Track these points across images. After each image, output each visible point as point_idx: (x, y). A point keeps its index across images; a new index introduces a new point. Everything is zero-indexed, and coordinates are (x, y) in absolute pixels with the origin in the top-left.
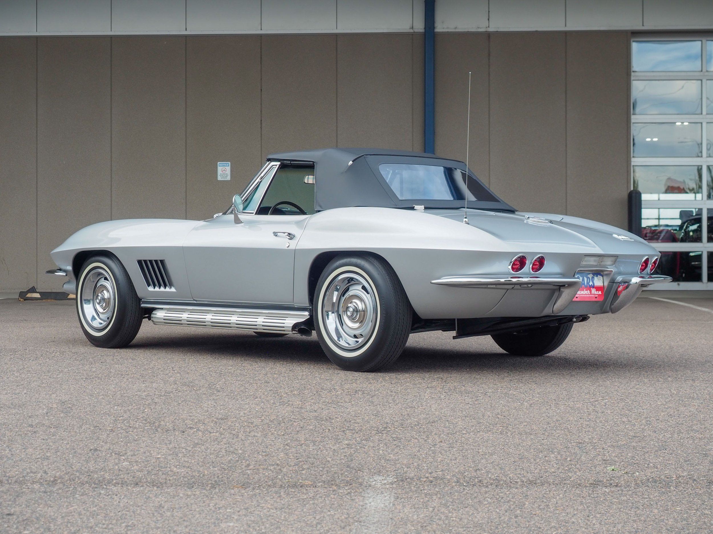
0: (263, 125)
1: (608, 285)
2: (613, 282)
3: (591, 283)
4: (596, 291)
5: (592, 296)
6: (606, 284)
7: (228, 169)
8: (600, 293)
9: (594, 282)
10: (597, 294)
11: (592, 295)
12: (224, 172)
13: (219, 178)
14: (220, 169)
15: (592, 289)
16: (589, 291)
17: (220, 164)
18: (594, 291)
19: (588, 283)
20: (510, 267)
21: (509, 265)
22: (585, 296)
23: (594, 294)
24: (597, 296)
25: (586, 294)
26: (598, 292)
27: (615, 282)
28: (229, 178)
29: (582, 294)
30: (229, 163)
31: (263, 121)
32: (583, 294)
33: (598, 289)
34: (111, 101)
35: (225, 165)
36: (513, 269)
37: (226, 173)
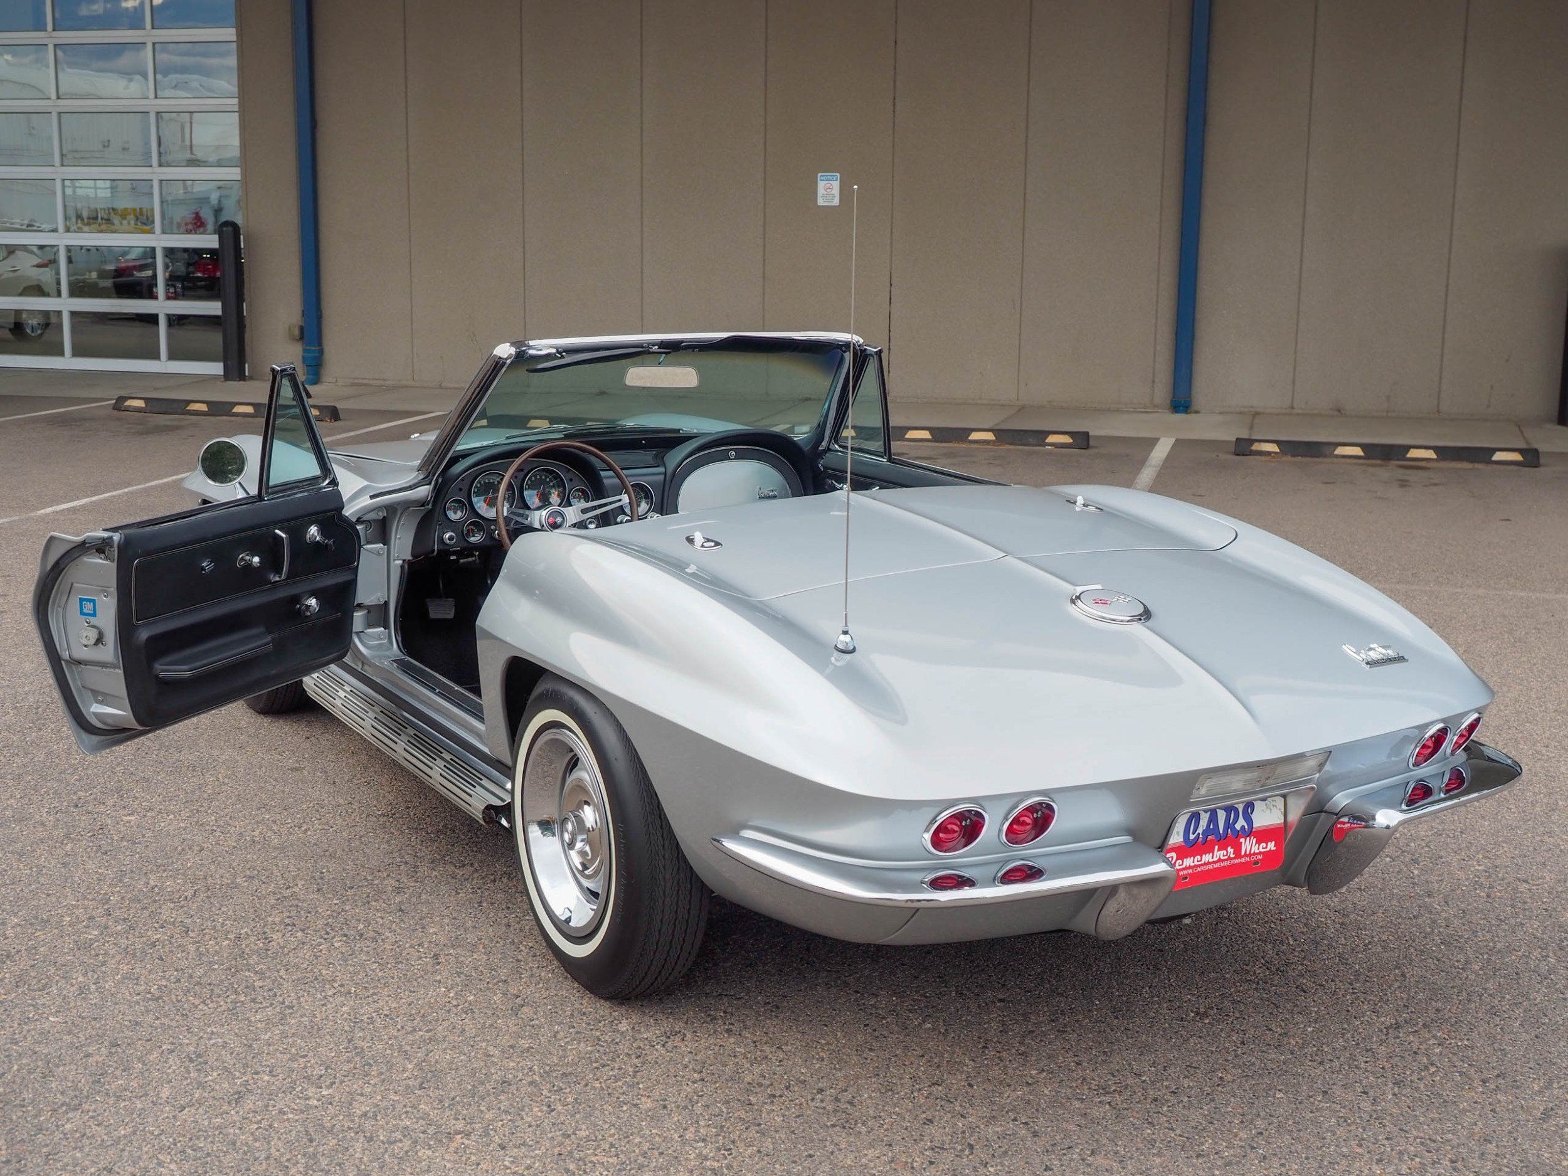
0: (898, 107)
1: (1301, 820)
2: (1318, 808)
3: (1241, 823)
4: (1258, 842)
5: (1243, 860)
6: (1294, 816)
7: (836, 185)
8: (1271, 846)
9: (1254, 816)
10: (1260, 853)
11: (1241, 857)
12: (828, 190)
13: (821, 202)
14: (821, 185)
15: (1242, 840)
16: (1230, 850)
17: (823, 176)
18: (1249, 846)
19: (1228, 825)
20: (928, 836)
21: (927, 830)
22: (1215, 866)
23: (1250, 855)
24: (1260, 857)
25: (1220, 860)
26: (1264, 845)
27: (1325, 809)
28: (836, 202)
29: (1205, 864)
30: (838, 174)
31: (896, 101)
32: (1209, 863)
33: (1263, 835)
34: (642, 65)
35: (831, 178)
36: (937, 842)
37: (832, 193)
